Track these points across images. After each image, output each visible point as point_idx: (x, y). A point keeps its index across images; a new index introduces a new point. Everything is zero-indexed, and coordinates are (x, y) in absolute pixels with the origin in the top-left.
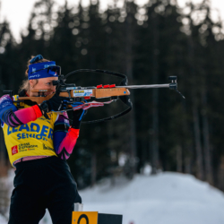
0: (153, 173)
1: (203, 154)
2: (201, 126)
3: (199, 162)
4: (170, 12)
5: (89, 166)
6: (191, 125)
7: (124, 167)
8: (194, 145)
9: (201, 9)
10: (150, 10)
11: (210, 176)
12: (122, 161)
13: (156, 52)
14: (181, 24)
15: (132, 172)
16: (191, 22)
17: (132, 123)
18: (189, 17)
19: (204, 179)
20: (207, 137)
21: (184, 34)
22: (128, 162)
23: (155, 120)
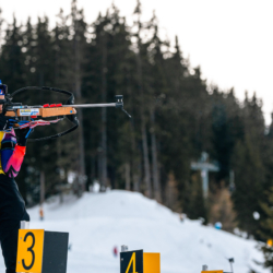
1: (151, 172)
2: (149, 144)
3: (147, 179)
4: (118, 30)
5: (39, 184)
7: (73, 185)
9: (149, 28)
10: (99, 28)
11: (158, 194)
12: (71, 179)
13: (105, 70)
15: (81, 189)
16: (140, 40)
17: (81, 141)
18: (137, 35)
19: (152, 197)
20: (155, 155)
22: (76, 180)
23: (104, 137)
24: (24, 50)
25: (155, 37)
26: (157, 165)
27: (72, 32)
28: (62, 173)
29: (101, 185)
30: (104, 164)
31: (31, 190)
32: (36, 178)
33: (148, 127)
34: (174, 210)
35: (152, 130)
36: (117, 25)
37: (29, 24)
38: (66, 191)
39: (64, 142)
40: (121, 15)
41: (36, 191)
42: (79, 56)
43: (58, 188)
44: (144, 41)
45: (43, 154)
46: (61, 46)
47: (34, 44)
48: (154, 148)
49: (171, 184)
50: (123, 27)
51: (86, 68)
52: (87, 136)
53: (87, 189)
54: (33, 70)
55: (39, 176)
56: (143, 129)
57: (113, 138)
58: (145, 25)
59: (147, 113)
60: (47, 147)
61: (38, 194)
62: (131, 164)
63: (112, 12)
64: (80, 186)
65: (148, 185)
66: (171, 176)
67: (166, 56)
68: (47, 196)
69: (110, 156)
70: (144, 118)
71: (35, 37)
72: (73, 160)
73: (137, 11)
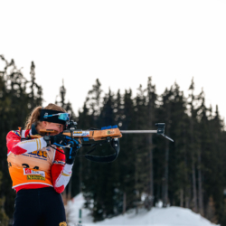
0: (164, 206)
6: (191, 175)
8: (192, 189)
14: (185, 109)
21: (187, 115)
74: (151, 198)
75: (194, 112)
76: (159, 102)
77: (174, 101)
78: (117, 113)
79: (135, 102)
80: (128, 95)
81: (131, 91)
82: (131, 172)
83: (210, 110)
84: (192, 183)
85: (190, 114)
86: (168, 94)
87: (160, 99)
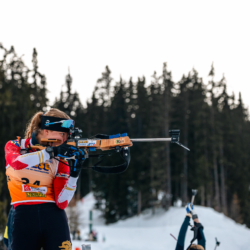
24: (128, 101)
25: (224, 93)
26: (224, 187)
27: (163, 88)
28: (154, 192)
29: (183, 201)
30: (185, 185)
31: (131, 204)
32: (135, 195)
33: (218, 159)
34: (237, 221)
35: (222, 161)
36: (196, 83)
37: (131, 82)
38: (157, 206)
39: (156, 169)
40: (199, 76)
41: (135, 204)
42: (168, 106)
43: (151, 203)
44: (216, 96)
45: (141, 178)
46: (154, 99)
47: (135, 97)
48: (222, 175)
49: (235, 202)
50: (200, 85)
51: (173, 115)
52: (173, 165)
53: (172, 205)
54: (133, 116)
55: (137, 194)
56: (215, 161)
57: (192, 167)
58: (217, 84)
59: (218, 149)
60: (143, 173)
61: (136, 207)
62: (206, 187)
63: (192, 74)
64: (167, 202)
65: (218, 202)
66: (235, 196)
67: (232, 108)
68: (143, 209)
69: (189, 180)
70: (215, 153)
71: (135, 91)
72: (162, 183)
73: (212, 73)
74: (169, 196)
75: (215, 100)
76: (175, 91)
77: (192, 89)
78: (130, 103)
79: (149, 91)
80: (141, 83)
81: (144, 78)
82: (147, 168)
83: (233, 98)
84: (213, 179)
85: (210, 103)
86: (186, 81)
87: (177, 87)
